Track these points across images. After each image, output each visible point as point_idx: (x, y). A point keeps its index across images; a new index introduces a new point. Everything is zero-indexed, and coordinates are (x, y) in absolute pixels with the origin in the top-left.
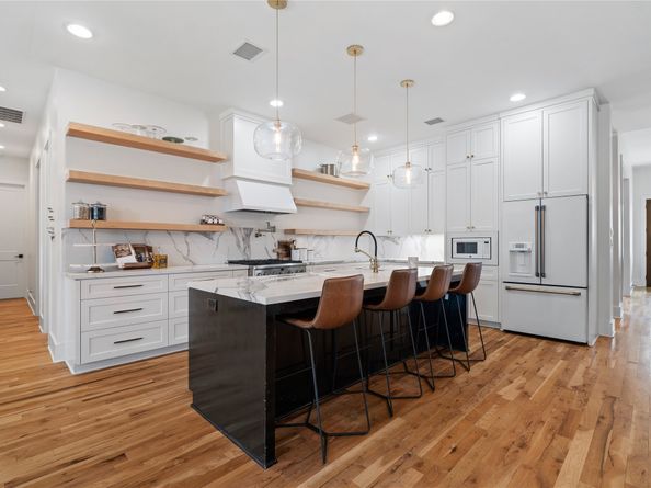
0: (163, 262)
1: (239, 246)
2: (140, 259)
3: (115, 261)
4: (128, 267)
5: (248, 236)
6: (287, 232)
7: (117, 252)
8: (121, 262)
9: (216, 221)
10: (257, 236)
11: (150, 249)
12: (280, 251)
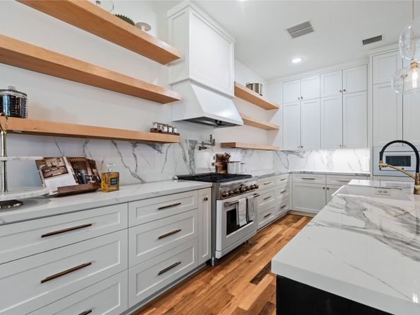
0: (114, 182)
1: (185, 159)
2: (80, 179)
3: (41, 185)
4: (63, 193)
5: (193, 148)
6: (224, 145)
7: (45, 169)
8: (52, 184)
9: (170, 130)
10: (200, 148)
11: (92, 164)
12: (218, 164)
